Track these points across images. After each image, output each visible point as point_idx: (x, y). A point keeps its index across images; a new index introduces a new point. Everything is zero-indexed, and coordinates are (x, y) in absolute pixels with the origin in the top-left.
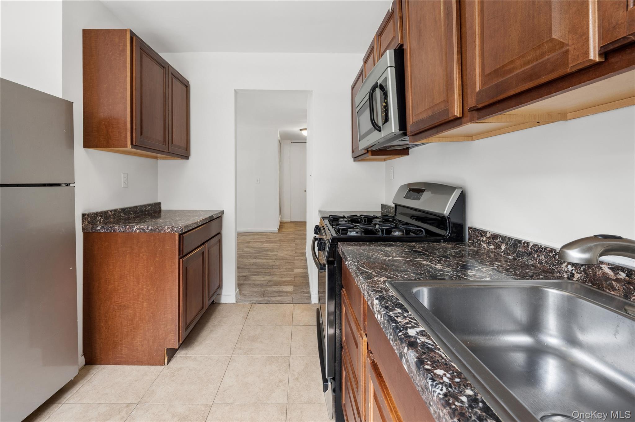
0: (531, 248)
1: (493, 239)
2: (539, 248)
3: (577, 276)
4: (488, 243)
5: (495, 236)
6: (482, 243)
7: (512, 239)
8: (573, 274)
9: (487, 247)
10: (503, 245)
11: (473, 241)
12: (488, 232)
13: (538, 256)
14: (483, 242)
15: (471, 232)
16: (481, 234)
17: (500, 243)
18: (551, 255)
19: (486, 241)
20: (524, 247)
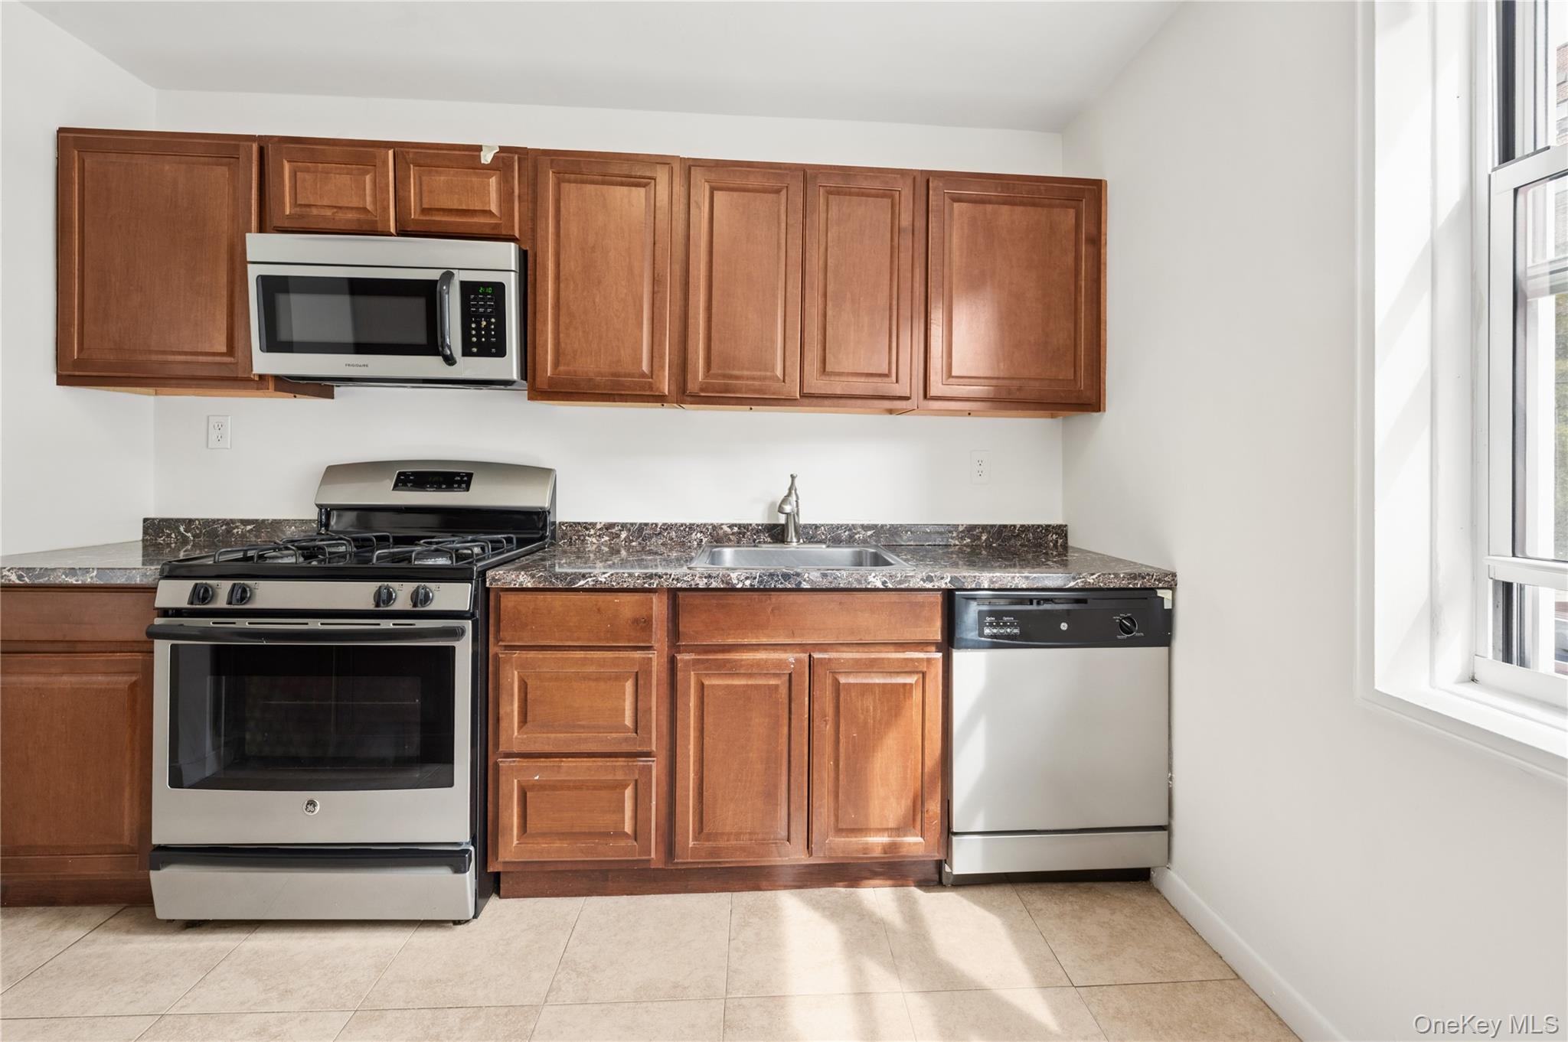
0: (660, 528)
1: (607, 529)
2: (669, 526)
3: (705, 540)
4: (599, 536)
5: (609, 526)
6: (587, 538)
7: (635, 524)
8: (702, 539)
9: (598, 541)
10: (622, 532)
11: (571, 539)
12: (598, 524)
13: (669, 533)
14: (589, 536)
15: (564, 528)
16: (585, 527)
17: (618, 532)
18: (682, 528)
19: (595, 534)
20: (652, 529)
